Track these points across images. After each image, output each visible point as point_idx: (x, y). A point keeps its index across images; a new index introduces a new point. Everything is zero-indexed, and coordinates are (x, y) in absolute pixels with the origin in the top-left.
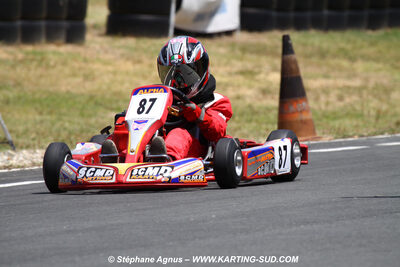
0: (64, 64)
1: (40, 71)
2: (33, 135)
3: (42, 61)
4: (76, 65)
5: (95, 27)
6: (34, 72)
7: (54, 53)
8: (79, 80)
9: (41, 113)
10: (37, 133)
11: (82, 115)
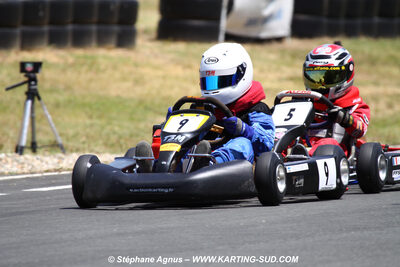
0: (115, 68)
1: (90, 75)
2: (84, 139)
3: (93, 65)
4: (126, 69)
5: (146, 32)
6: (85, 76)
7: (105, 57)
8: (128, 84)
9: (91, 117)
10: (88, 136)
11: (132, 119)
